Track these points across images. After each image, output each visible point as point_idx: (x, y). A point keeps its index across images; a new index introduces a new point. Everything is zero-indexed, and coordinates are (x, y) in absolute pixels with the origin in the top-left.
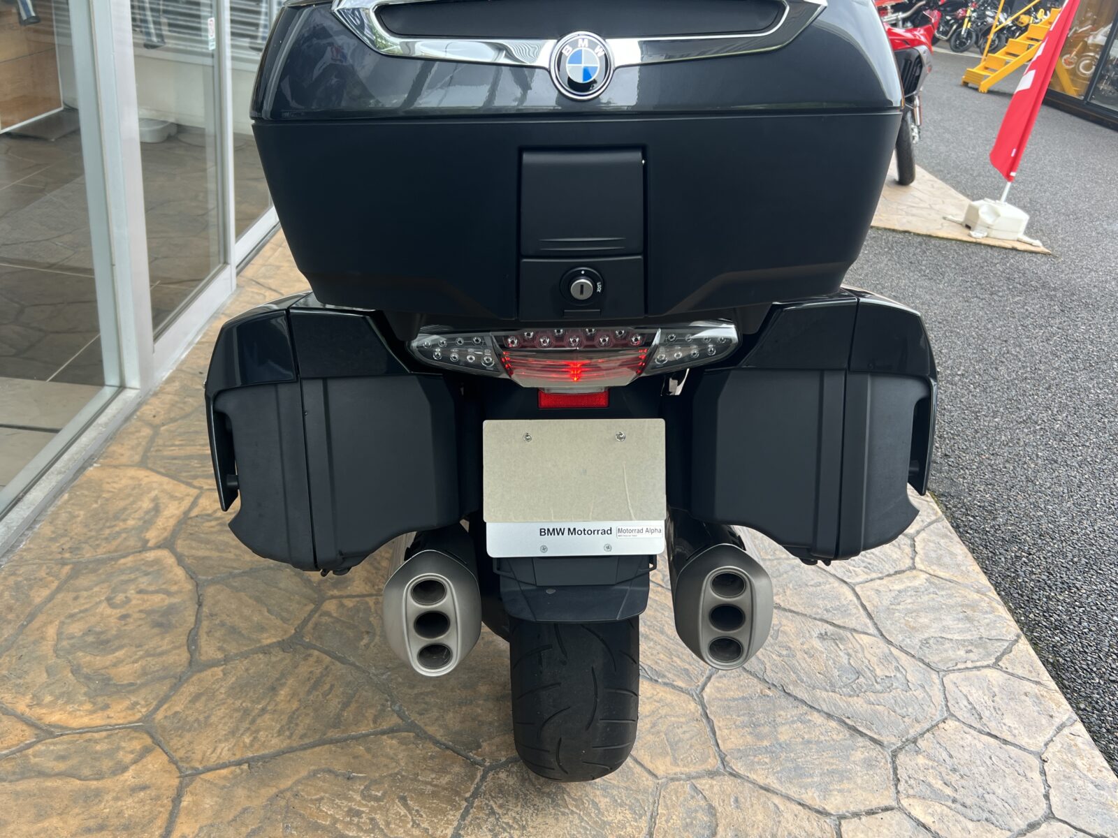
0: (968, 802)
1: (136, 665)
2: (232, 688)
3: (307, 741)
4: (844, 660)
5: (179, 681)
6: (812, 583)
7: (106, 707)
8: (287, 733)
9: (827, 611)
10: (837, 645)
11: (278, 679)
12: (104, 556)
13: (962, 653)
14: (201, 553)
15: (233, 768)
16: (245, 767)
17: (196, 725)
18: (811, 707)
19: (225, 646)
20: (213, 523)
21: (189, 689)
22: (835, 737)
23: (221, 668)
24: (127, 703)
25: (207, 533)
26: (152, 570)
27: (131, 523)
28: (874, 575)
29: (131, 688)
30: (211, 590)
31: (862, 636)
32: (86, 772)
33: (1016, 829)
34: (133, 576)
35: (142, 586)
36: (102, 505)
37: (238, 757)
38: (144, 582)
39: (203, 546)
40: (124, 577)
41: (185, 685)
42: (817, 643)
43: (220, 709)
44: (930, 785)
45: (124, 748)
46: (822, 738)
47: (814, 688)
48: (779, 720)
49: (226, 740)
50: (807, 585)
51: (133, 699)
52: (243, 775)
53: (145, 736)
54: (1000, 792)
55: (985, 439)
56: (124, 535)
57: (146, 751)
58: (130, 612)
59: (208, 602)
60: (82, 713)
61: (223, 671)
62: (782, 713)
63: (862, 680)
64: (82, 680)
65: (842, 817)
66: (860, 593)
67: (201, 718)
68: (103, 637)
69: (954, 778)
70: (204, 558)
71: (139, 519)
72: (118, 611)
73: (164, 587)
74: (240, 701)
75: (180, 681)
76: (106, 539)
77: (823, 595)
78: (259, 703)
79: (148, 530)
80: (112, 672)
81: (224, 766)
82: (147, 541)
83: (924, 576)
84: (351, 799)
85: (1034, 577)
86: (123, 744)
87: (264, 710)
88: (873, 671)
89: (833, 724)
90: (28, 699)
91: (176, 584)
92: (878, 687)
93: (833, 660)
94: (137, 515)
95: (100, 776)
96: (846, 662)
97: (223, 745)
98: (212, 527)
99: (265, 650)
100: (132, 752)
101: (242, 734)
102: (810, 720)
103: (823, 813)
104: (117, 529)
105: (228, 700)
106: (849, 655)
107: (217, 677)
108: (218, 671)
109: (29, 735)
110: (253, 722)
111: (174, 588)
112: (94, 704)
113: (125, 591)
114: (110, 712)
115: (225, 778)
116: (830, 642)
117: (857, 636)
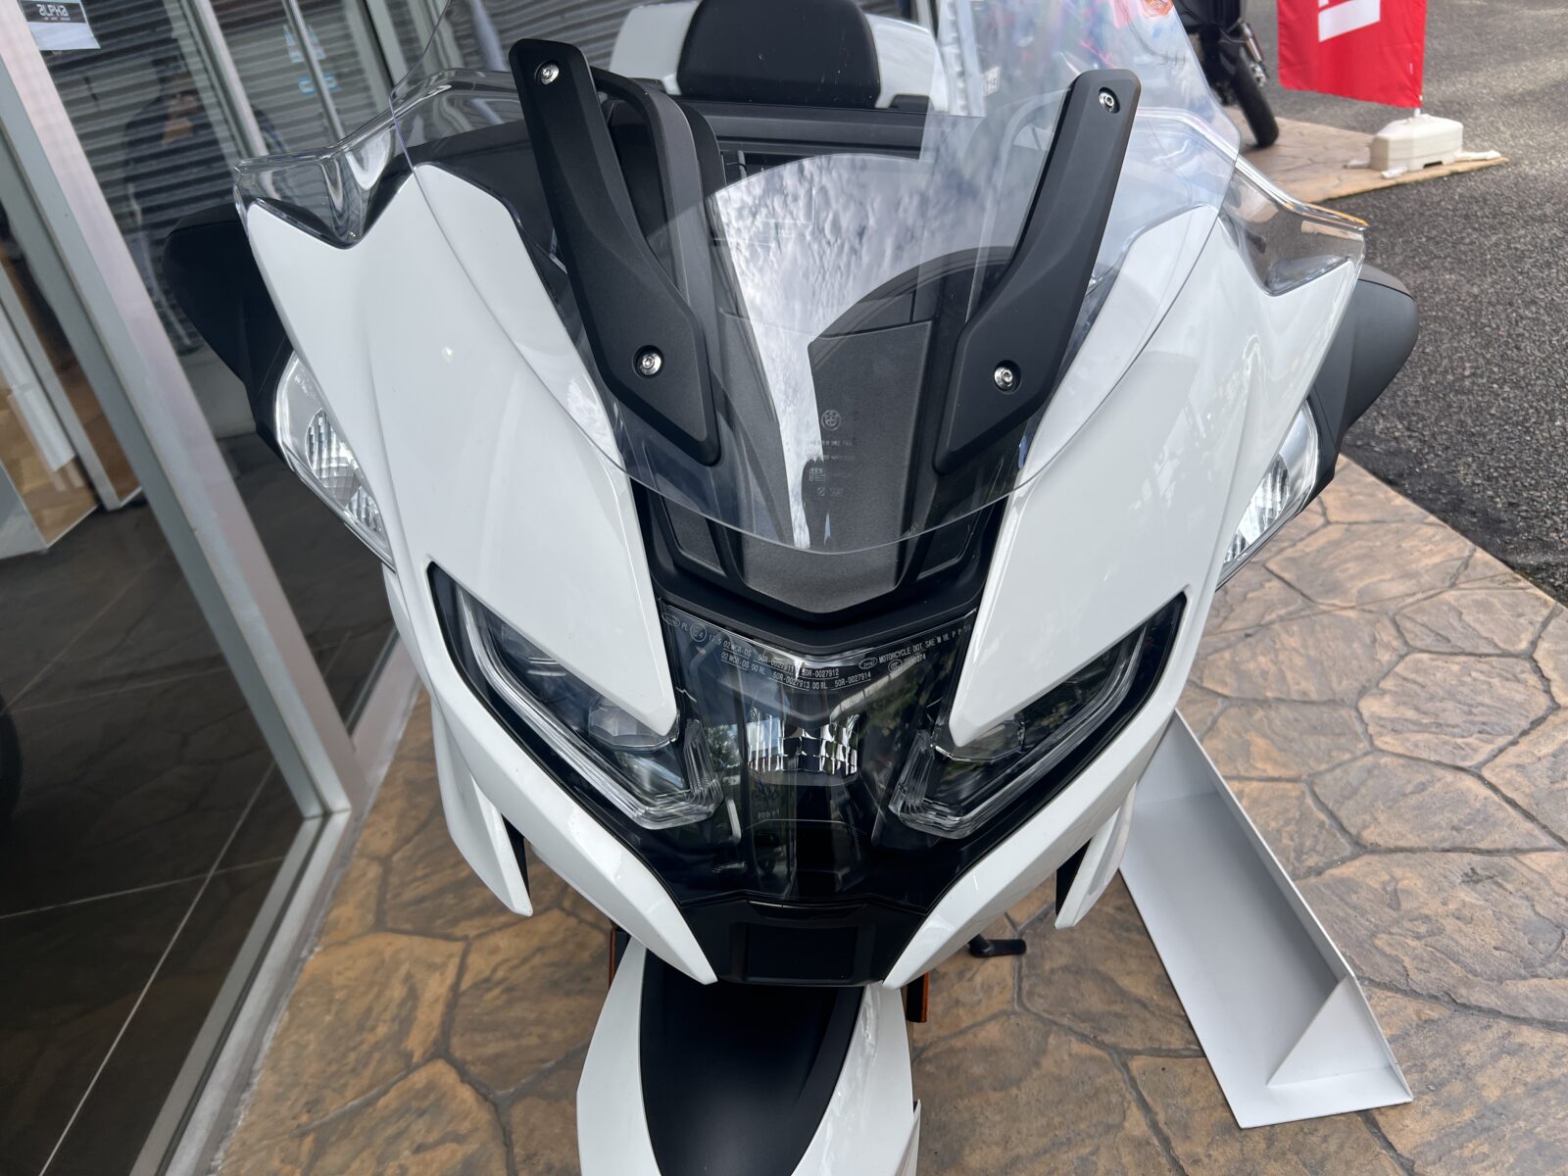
4: (1524, 911)
6: (1409, 788)
9: (1455, 828)
10: (1500, 886)
12: (356, 1102)
14: (491, 1049)
18: (1515, 1019)
20: (496, 992)
25: (489, 1013)
26: (426, 1103)
27: (382, 1030)
28: (1501, 741)
30: (518, 1112)
31: (1533, 856)
34: (402, 1124)
36: (337, 1014)
38: (419, 1129)
39: (490, 1036)
40: (391, 1130)
42: (1466, 895)
47: (1500, 980)
48: (1471, 1061)
50: (1405, 795)
56: (377, 1055)
59: (519, 1136)
62: (1469, 1046)
66: (1494, 780)
70: (498, 1056)
71: (393, 1020)
73: (449, 1129)
76: (354, 1070)
77: (1439, 805)
79: (407, 1034)
82: (409, 1056)
91: (465, 1118)
93: (1509, 917)
94: (388, 1016)
96: (1532, 914)
98: (494, 999)
102: (1521, 1045)
104: (365, 1047)
106: (1527, 898)
111: (465, 1126)
113: (396, 1156)
116: (1488, 884)
117: (1527, 859)
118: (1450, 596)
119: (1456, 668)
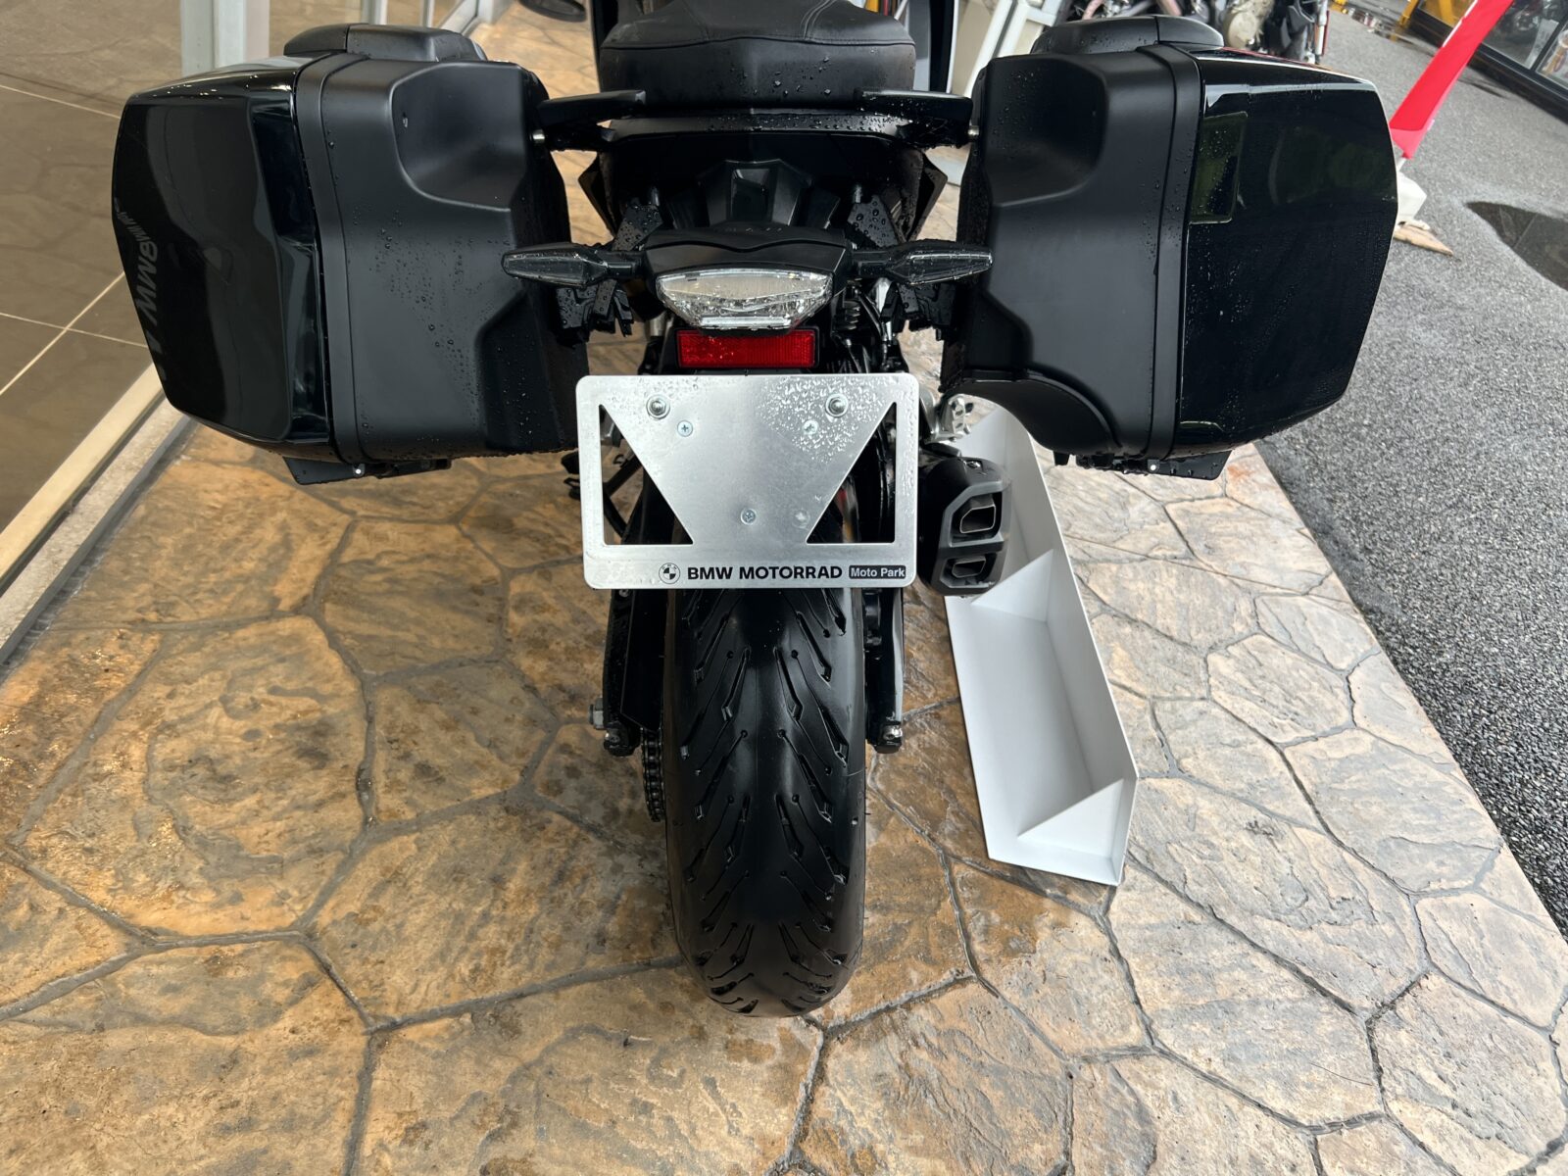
0: (1472, 1109)
1: (279, 824)
2: (434, 875)
3: (556, 975)
4: (1285, 868)
5: (350, 859)
6: (1228, 740)
7: (237, 899)
8: (525, 959)
9: (1252, 785)
10: (1272, 842)
11: (503, 863)
12: (210, 622)
13: (1431, 865)
14: (365, 629)
15: (446, 1021)
16: (467, 1019)
17: (383, 938)
18: (1253, 944)
19: (415, 797)
20: (378, 577)
21: (367, 872)
22: (1290, 995)
23: (413, 837)
24: (268, 894)
25: (369, 594)
26: (288, 652)
27: (248, 566)
28: (1306, 733)
29: (276, 866)
30: (384, 697)
31: (1304, 830)
32: (214, 1018)
33: (1535, 1152)
34: (259, 662)
35: (277, 681)
36: (199, 530)
37: (454, 1001)
38: (278, 674)
39: (365, 616)
40: (247, 664)
41: (360, 866)
42: (1245, 839)
43: (417, 912)
44: (1420, 1078)
45: (272, 975)
46: (1274, 996)
47: (1252, 913)
48: (1214, 963)
49: (434, 969)
50: (1222, 744)
51: (280, 886)
52: (466, 1033)
53: (306, 957)
54: (1508, 1091)
55: (1410, 528)
56: (240, 587)
57: (308, 984)
58: (261, 727)
59: (382, 718)
60: (198, 908)
61: (416, 842)
62: (1215, 952)
63: (1311, 903)
64: (195, 847)
65: (1315, 1129)
66: (1291, 761)
67: (390, 926)
68: (221, 770)
69: (1449, 1069)
70: (371, 637)
71: (260, 560)
72: (241, 723)
73: (310, 684)
74: (448, 899)
75: (351, 855)
76: (211, 591)
77: (1245, 762)
78: (477, 904)
79: (276, 581)
80: (242, 834)
81: (433, 1016)
82: (276, 601)
83: (1368, 739)
84: (631, 1081)
85: (1500, 748)
86: (271, 969)
87: (485, 916)
88: (1324, 889)
89: (1286, 974)
90: (107, 879)
91: (328, 681)
92: (1334, 916)
93: (1272, 868)
94: (256, 553)
95: (236, 1028)
96: (1289, 873)
97: (429, 977)
98: (376, 583)
99: (477, 808)
100: (286, 984)
101: (457, 959)
102: (1254, 966)
103: (1290, 1121)
104: (227, 575)
105: (429, 897)
106: (1289, 861)
107: (407, 853)
108: (409, 840)
109: (112, 945)
110: (472, 936)
111: (328, 689)
112: (218, 892)
113: (250, 688)
114: (244, 909)
115: (437, 1037)
116: (1264, 838)
117: (1298, 830)
118: (1302, 601)
119: (1289, 661)
